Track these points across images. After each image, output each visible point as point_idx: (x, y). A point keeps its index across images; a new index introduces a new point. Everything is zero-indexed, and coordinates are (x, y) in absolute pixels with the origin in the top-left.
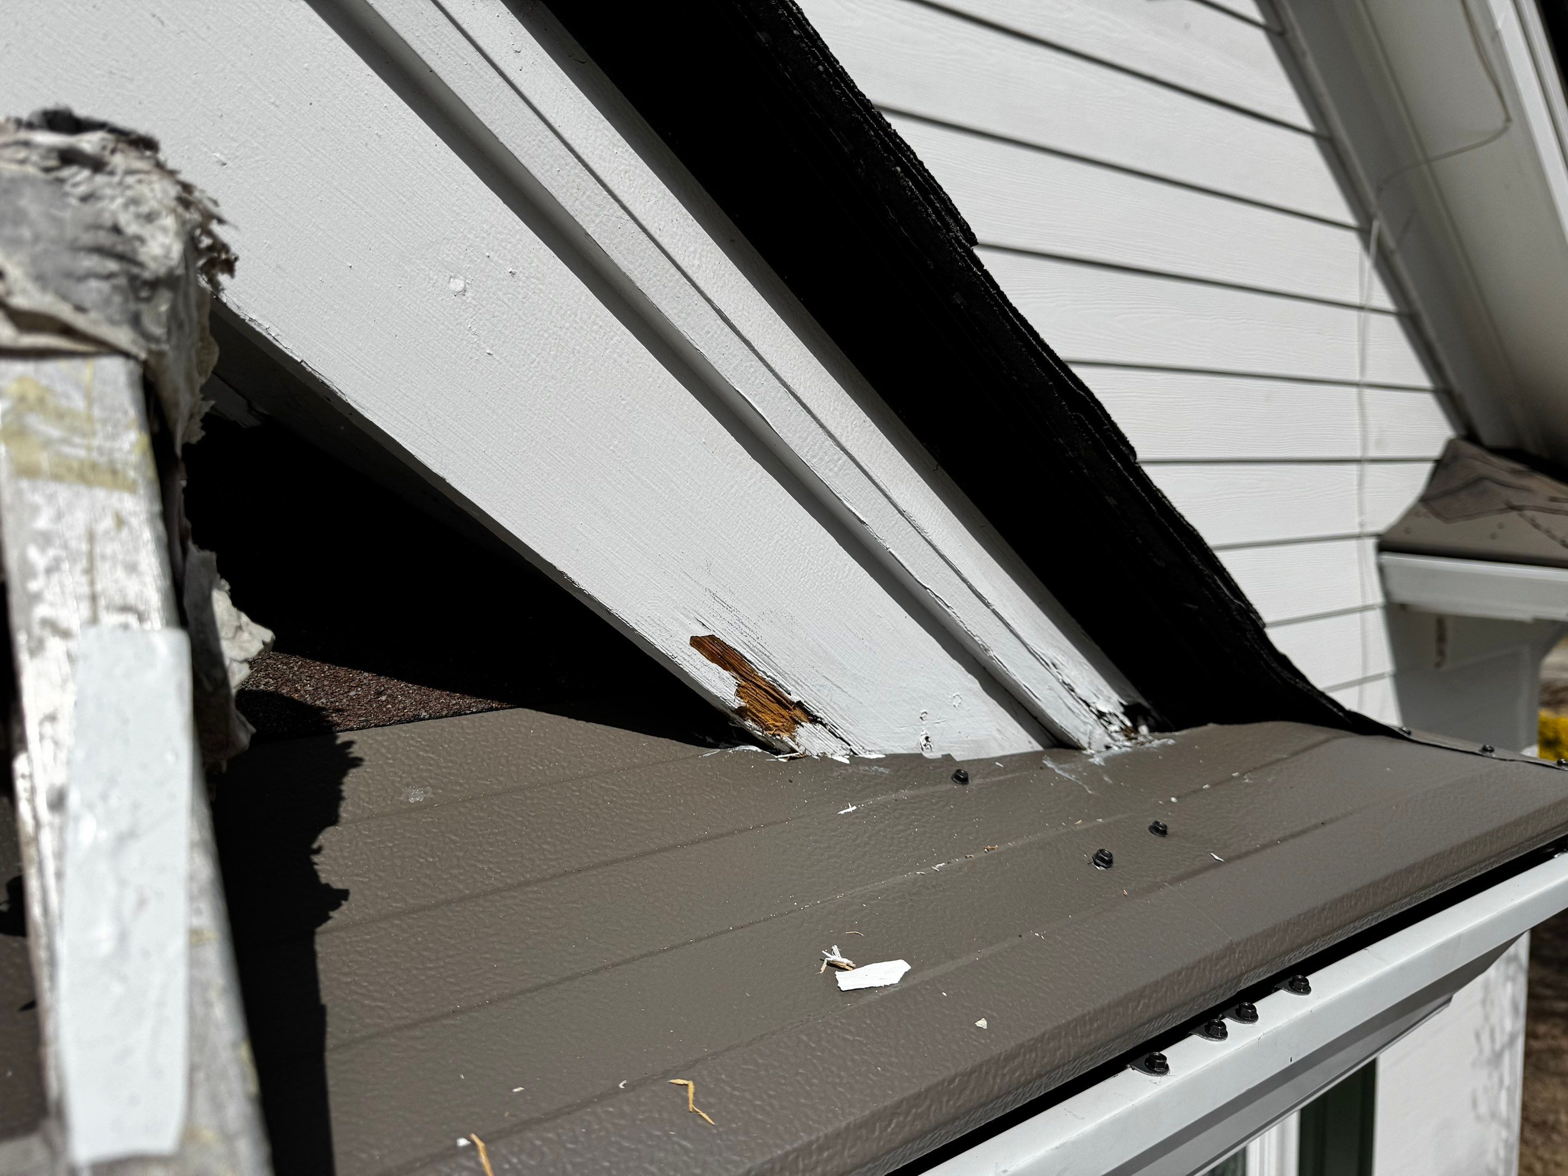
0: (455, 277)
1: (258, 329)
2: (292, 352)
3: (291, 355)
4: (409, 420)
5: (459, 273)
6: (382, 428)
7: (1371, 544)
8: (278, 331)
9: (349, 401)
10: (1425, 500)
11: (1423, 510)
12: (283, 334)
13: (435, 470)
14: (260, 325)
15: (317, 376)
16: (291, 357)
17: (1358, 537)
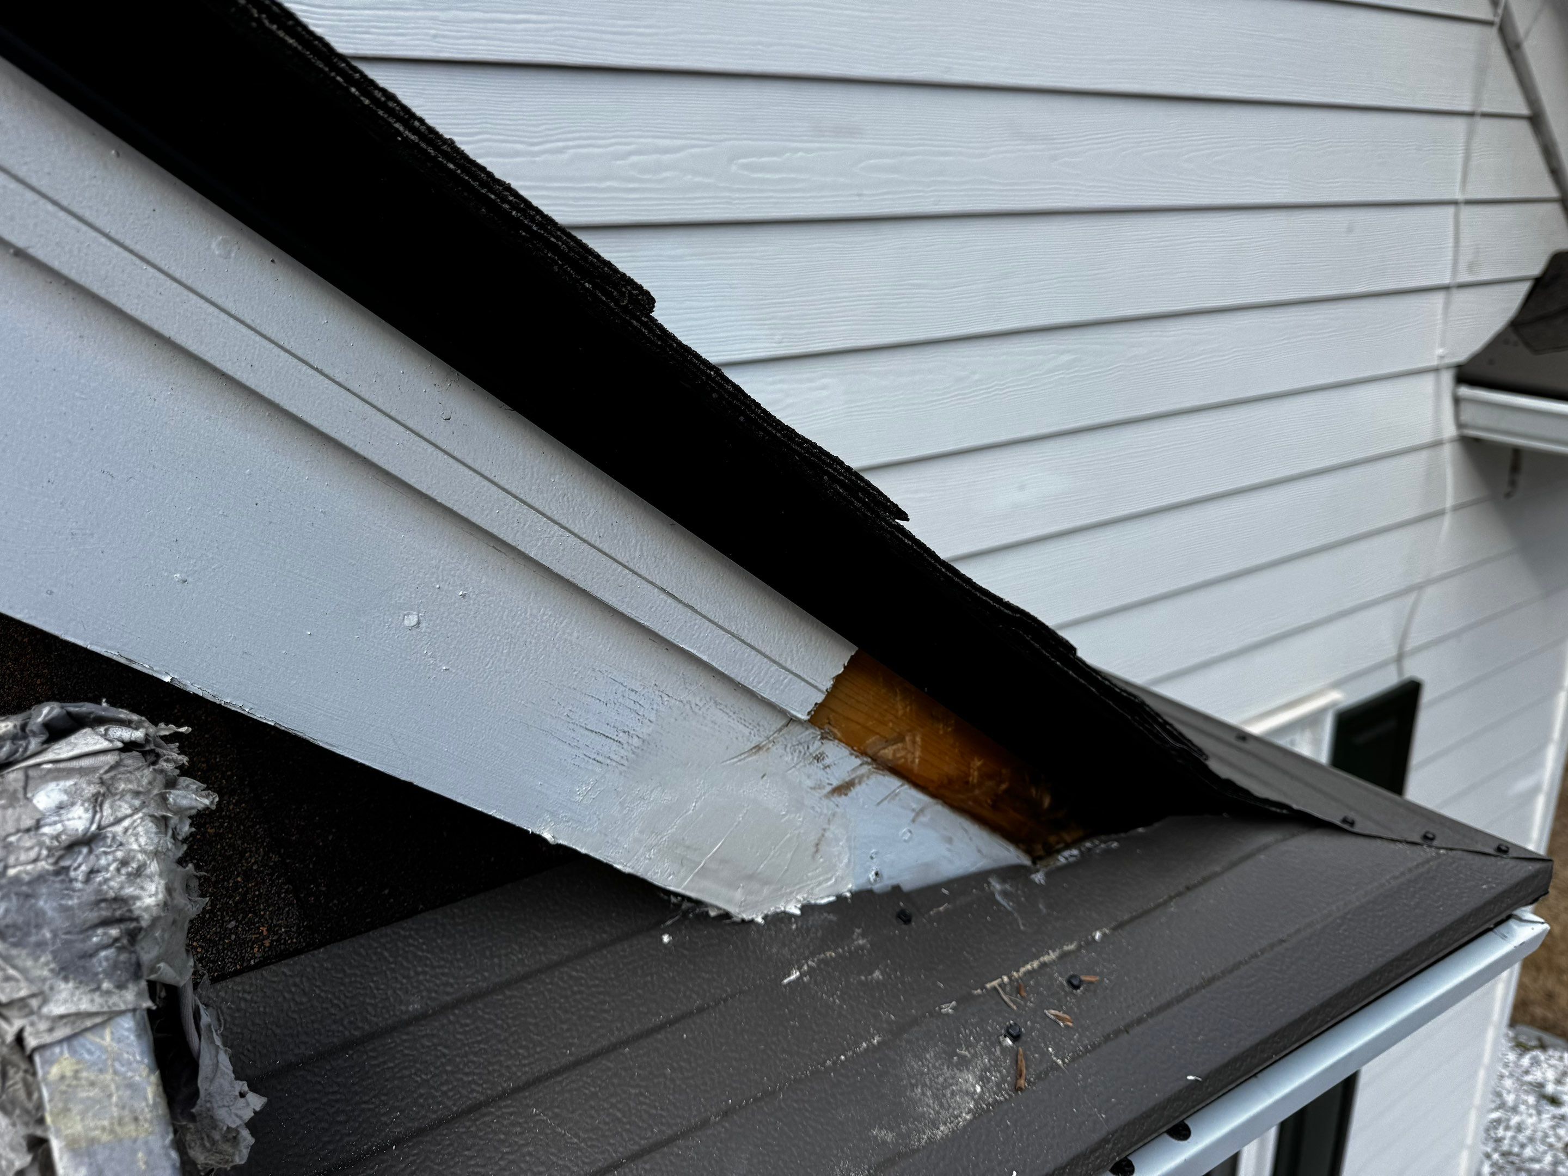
0: (408, 615)
1: (233, 709)
2: (266, 719)
3: (264, 721)
4: (376, 745)
5: (412, 610)
6: (353, 758)
7: (1447, 378)
8: (251, 706)
9: (321, 744)
10: (1516, 325)
11: (1514, 338)
12: (256, 707)
13: (403, 778)
14: (234, 705)
15: (291, 731)
16: (266, 724)
17: (1436, 370)
